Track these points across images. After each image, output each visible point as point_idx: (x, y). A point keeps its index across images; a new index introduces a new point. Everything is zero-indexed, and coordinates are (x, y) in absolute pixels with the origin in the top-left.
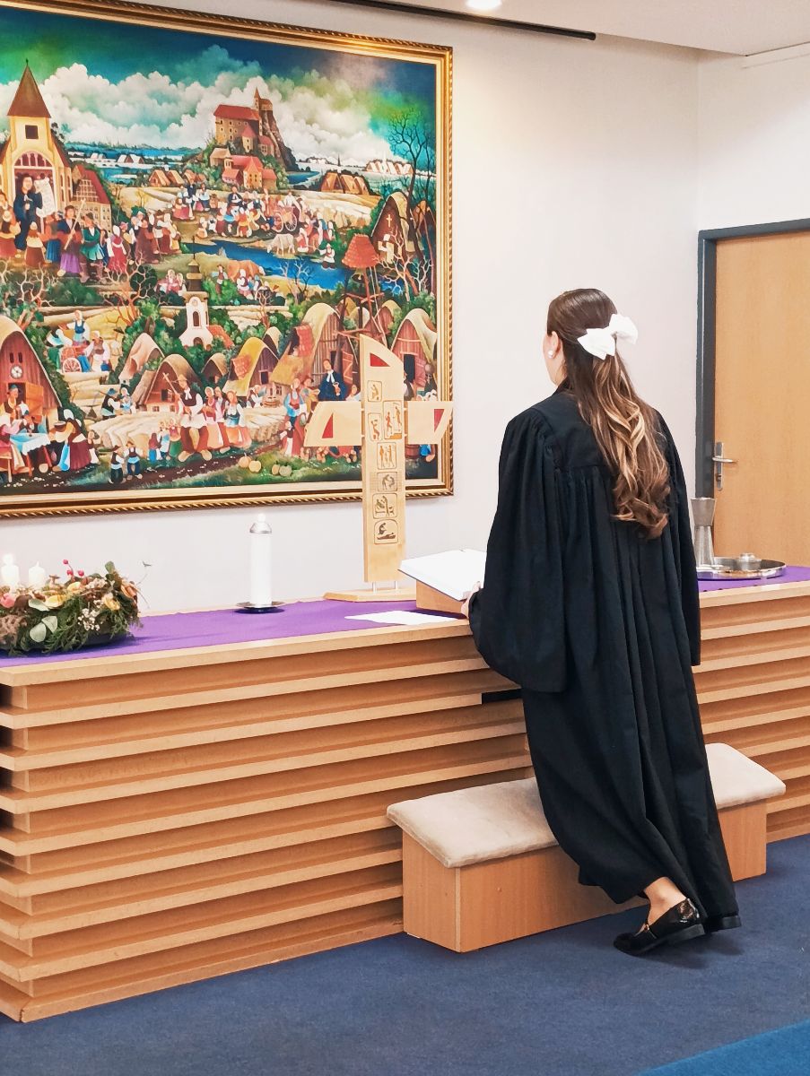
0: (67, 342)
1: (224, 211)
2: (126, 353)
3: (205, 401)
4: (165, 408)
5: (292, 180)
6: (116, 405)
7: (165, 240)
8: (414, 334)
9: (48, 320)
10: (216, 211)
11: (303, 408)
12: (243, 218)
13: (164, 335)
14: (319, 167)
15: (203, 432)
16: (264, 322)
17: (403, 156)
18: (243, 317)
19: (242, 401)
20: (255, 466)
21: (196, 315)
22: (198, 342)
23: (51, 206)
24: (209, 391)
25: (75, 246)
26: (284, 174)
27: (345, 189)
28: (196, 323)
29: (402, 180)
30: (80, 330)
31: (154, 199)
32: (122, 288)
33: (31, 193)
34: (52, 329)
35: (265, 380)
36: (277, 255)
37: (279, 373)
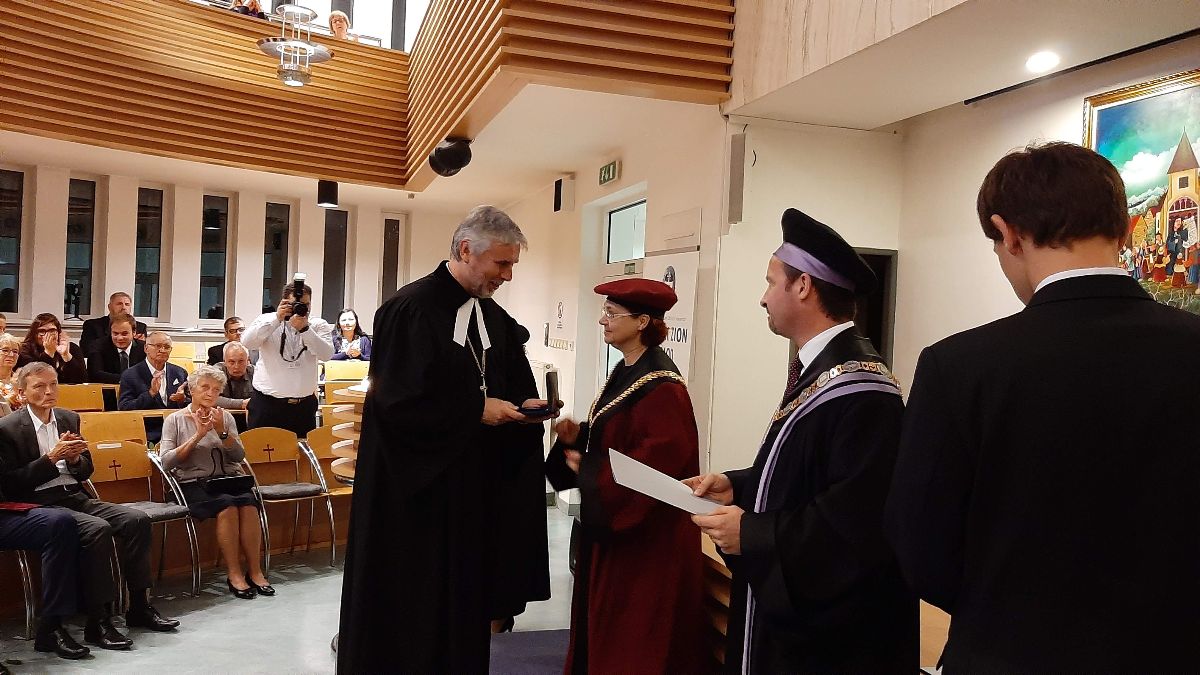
23: (1195, 237)
33: (1181, 229)
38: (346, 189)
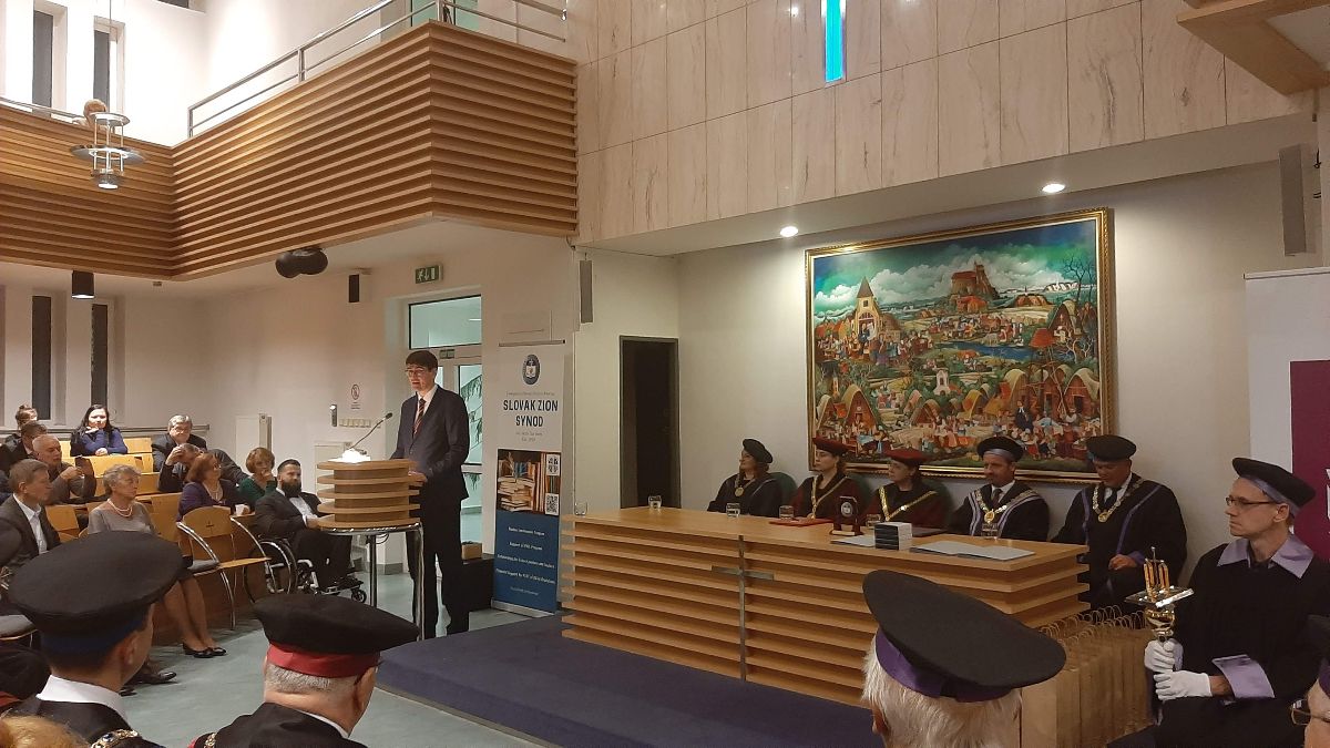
1: (956, 326)
2: (907, 399)
3: (947, 423)
4: (926, 426)
5: (996, 304)
6: (902, 424)
7: (926, 343)
8: (1081, 384)
9: (872, 385)
10: (953, 326)
12: (968, 328)
13: (926, 390)
14: (1015, 294)
15: (946, 438)
16: (981, 381)
17: (1071, 279)
18: (968, 379)
19: (968, 423)
21: (942, 380)
22: (943, 392)
23: (873, 334)
24: (949, 418)
25: (884, 351)
26: (991, 302)
27: (1030, 304)
28: (942, 383)
29: (1071, 293)
30: (885, 389)
31: (920, 325)
32: (904, 368)
33: (865, 330)
34: (873, 389)
35: (981, 412)
36: (987, 345)
37: (990, 408)
38: (101, 279)
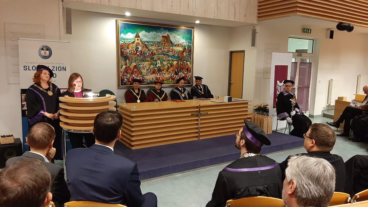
0: (142, 66)
1: (163, 49)
2: (149, 68)
3: (160, 74)
4: (154, 75)
5: (172, 45)
6: (148, 74)
7: (155, 53)
8: (188, 65)
9: (140, 63)
11: (173, 75)
12: (165, 50)
13: (154, 65)
14: (176, 43)
16: (168, 64)
17: (187, 42)
18: (165, 63)
19: (165, 74)
20: (166, 82)
22: (159, 66)
23: (140, 49)
25: (143, 54)
27: (179, 46)
28: (159, 64)
29: (187, 45)
31: (153, 48)
32: (149, 59)
33: (138, 47)
36: (170, 55)
37: (170, 70)
